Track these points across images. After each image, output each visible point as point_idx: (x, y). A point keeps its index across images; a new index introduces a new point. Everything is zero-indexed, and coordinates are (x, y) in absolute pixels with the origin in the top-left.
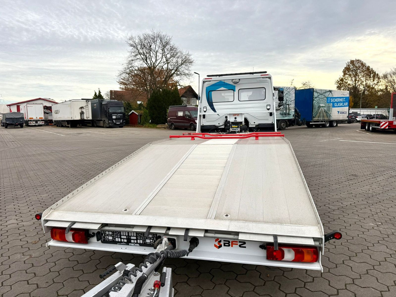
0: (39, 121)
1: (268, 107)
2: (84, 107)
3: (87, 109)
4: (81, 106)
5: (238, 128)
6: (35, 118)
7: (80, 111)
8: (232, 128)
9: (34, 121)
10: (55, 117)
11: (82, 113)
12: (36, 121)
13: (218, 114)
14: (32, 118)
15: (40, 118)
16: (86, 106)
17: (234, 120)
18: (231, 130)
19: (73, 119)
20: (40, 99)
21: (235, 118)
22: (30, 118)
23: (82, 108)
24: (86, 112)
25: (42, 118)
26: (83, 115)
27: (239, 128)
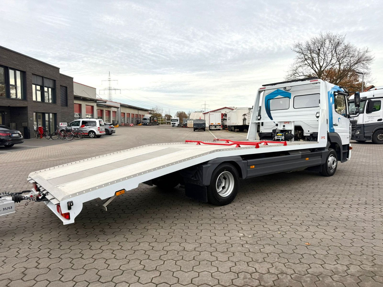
0: (217, 126)
1: (318, 115)
2: (247, 114)
3: (249, 116)
4: (244, 114)
5: (282, 136)
6: (214, 124)
7: (243, 118)
8: (277, 136)
9: (214, 126)
10: (228, 123)
11: (245, 120)
12: (216, 126)
13: (274, 122)
14: (213, 124)
15: (218, 124)
16: (248, 113)
17: (283, 127)
18: (276, 138)
19: (236, 125)
20: (226, 108)
21: (284, 126)
22: (211, 124)
23: (244, 115)
24: (248, 118)
25: (220, 124)
26: (245, 121)
27: (284, 136)
